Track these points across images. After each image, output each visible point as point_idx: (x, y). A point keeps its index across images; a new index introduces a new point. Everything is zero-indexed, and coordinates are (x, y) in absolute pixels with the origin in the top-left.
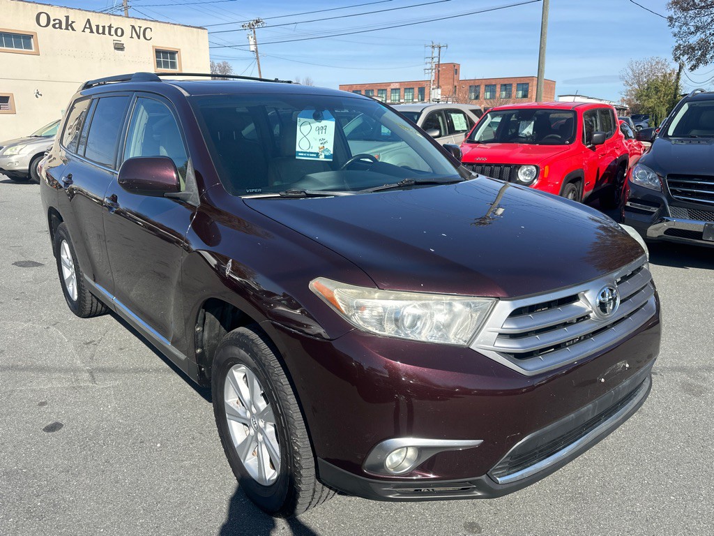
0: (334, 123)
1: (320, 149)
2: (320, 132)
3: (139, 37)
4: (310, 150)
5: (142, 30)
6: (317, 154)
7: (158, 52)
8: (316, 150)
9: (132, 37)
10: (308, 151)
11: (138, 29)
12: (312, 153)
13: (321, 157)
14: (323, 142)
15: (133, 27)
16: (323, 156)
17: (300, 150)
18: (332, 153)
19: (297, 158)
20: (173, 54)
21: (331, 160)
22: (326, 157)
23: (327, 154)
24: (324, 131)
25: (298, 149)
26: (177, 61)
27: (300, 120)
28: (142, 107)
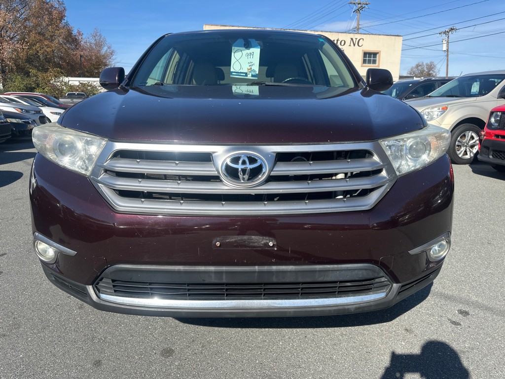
0: (259, 49)
1: (248, 70)
2: (249, 57)
3: (354, 45)
4: (241, 71)
5: (357, 40)
6: (246, 73)
7: (365, 54)
8: (246, 71)
9: (350, 46)
10: (239, 71)
11: (354, 40)
12: (242, 73)
13: (248, 76)
14: (251, 64)
15: (352, 39)
16: (250, 75)
17: (233, 71)
18: (257, 73)
19: (231, 76)
20: (375, 54)
21: (257, 78)
22: (252, 76)
23: (254, 74)
24: (252, 56)
25: (232, 70)
26: (377, 59)
27: (234, 49)
28: (176, 52)
